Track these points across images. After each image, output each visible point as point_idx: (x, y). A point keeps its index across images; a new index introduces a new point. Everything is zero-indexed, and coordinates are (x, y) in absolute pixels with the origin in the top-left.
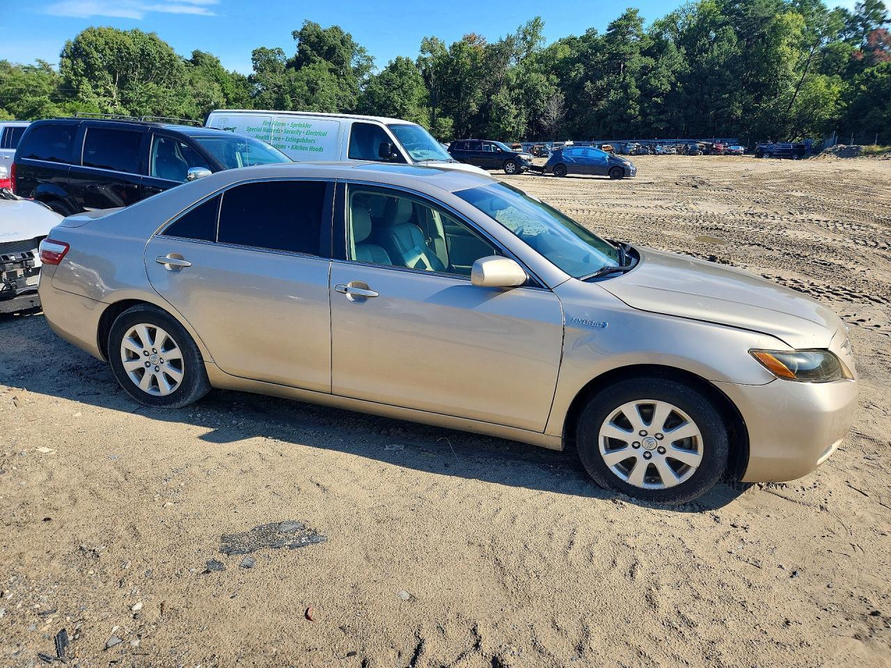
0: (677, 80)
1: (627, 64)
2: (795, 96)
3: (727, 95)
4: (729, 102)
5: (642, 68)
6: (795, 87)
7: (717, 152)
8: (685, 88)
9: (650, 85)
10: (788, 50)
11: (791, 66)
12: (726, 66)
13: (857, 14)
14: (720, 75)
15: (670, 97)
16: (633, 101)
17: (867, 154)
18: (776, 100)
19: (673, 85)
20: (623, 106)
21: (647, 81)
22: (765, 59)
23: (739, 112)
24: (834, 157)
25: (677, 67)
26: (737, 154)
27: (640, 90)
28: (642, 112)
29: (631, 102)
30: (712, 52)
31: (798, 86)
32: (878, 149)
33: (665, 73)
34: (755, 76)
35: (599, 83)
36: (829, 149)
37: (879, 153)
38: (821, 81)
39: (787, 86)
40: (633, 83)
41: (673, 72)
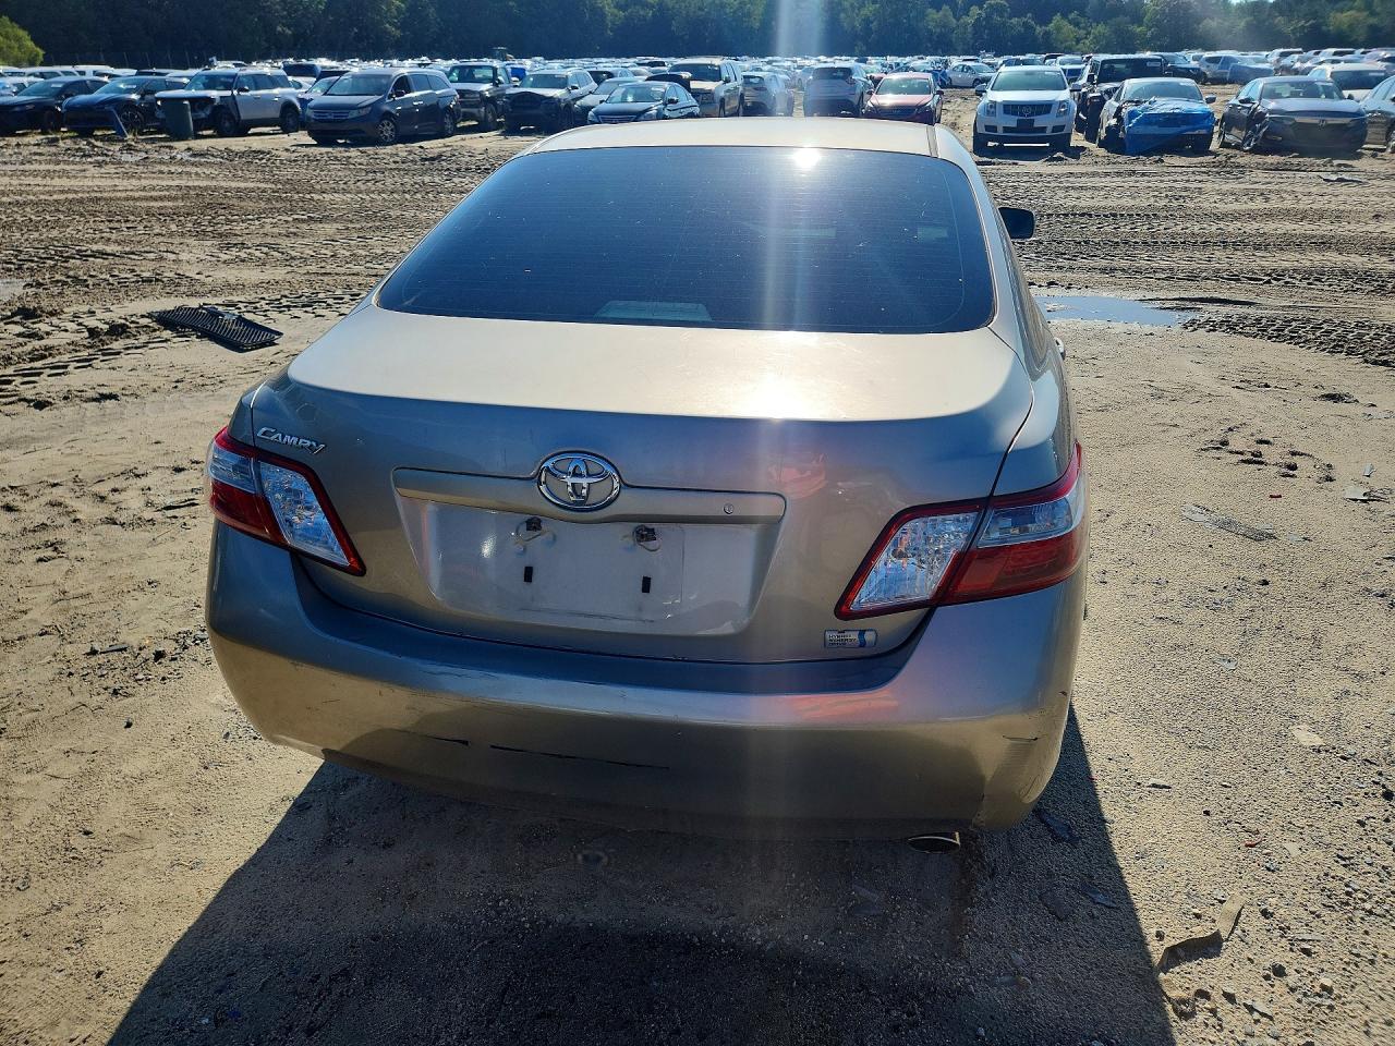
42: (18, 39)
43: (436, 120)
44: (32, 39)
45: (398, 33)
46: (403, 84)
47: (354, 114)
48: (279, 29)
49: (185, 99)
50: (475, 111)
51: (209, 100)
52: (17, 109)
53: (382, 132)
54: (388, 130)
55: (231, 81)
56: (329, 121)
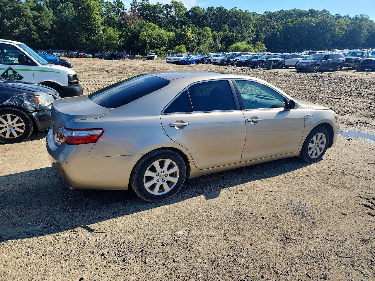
0: (53, 24)
1: (25, 13)
2: (103, 35)
3: (77, 32)
4: (79, 35)
5: (33, 16)
6: (102, 31)
7: (81, 56)
8: (58, 27)
9: (40, 24)
10: (96, 15)
11: (99, 22)
12: (73, 19)
13: (115, 5)
14: (72, 23)
15: (52, 30)
16: (34, 31)
17: (138, 58)
18: (97, 36)
19: (52, 26)
20: (29, 33)
21: (38, 22)
22: (88, 18)
23: (84, 40)
24: (128, 59)
25: (51, 17)
26: (89, 57)
27: (36, 26)
28: (40, 37)
29: (33, 32)
30: (65, 12)
31: (103, 30)
32: (140, 56)
33: (46, 19)
34: (86, 25)
35: (12, 21)
36: (125, 56)
37: (142, 58)
38: (111, 30)
39: (99, 31)
40: (31, 23)
41: (50, 20)
42: (263, 46)
43: (336, 66)
44: (265, 46)
45: (364, 42)
46: (327, 57)
47: (308, 64)
48: (328, 42)
49: (272, 60)
50: (351, 64)
51: (278, 60)
52: (243, 62)
53: (315, 69)
54: (317, 69)
55: (286, 56)
56: (302, 66)
